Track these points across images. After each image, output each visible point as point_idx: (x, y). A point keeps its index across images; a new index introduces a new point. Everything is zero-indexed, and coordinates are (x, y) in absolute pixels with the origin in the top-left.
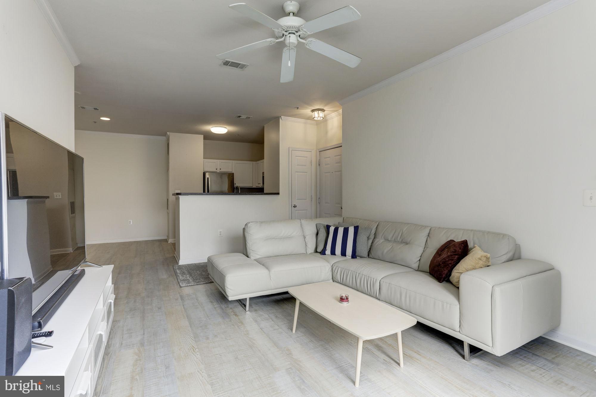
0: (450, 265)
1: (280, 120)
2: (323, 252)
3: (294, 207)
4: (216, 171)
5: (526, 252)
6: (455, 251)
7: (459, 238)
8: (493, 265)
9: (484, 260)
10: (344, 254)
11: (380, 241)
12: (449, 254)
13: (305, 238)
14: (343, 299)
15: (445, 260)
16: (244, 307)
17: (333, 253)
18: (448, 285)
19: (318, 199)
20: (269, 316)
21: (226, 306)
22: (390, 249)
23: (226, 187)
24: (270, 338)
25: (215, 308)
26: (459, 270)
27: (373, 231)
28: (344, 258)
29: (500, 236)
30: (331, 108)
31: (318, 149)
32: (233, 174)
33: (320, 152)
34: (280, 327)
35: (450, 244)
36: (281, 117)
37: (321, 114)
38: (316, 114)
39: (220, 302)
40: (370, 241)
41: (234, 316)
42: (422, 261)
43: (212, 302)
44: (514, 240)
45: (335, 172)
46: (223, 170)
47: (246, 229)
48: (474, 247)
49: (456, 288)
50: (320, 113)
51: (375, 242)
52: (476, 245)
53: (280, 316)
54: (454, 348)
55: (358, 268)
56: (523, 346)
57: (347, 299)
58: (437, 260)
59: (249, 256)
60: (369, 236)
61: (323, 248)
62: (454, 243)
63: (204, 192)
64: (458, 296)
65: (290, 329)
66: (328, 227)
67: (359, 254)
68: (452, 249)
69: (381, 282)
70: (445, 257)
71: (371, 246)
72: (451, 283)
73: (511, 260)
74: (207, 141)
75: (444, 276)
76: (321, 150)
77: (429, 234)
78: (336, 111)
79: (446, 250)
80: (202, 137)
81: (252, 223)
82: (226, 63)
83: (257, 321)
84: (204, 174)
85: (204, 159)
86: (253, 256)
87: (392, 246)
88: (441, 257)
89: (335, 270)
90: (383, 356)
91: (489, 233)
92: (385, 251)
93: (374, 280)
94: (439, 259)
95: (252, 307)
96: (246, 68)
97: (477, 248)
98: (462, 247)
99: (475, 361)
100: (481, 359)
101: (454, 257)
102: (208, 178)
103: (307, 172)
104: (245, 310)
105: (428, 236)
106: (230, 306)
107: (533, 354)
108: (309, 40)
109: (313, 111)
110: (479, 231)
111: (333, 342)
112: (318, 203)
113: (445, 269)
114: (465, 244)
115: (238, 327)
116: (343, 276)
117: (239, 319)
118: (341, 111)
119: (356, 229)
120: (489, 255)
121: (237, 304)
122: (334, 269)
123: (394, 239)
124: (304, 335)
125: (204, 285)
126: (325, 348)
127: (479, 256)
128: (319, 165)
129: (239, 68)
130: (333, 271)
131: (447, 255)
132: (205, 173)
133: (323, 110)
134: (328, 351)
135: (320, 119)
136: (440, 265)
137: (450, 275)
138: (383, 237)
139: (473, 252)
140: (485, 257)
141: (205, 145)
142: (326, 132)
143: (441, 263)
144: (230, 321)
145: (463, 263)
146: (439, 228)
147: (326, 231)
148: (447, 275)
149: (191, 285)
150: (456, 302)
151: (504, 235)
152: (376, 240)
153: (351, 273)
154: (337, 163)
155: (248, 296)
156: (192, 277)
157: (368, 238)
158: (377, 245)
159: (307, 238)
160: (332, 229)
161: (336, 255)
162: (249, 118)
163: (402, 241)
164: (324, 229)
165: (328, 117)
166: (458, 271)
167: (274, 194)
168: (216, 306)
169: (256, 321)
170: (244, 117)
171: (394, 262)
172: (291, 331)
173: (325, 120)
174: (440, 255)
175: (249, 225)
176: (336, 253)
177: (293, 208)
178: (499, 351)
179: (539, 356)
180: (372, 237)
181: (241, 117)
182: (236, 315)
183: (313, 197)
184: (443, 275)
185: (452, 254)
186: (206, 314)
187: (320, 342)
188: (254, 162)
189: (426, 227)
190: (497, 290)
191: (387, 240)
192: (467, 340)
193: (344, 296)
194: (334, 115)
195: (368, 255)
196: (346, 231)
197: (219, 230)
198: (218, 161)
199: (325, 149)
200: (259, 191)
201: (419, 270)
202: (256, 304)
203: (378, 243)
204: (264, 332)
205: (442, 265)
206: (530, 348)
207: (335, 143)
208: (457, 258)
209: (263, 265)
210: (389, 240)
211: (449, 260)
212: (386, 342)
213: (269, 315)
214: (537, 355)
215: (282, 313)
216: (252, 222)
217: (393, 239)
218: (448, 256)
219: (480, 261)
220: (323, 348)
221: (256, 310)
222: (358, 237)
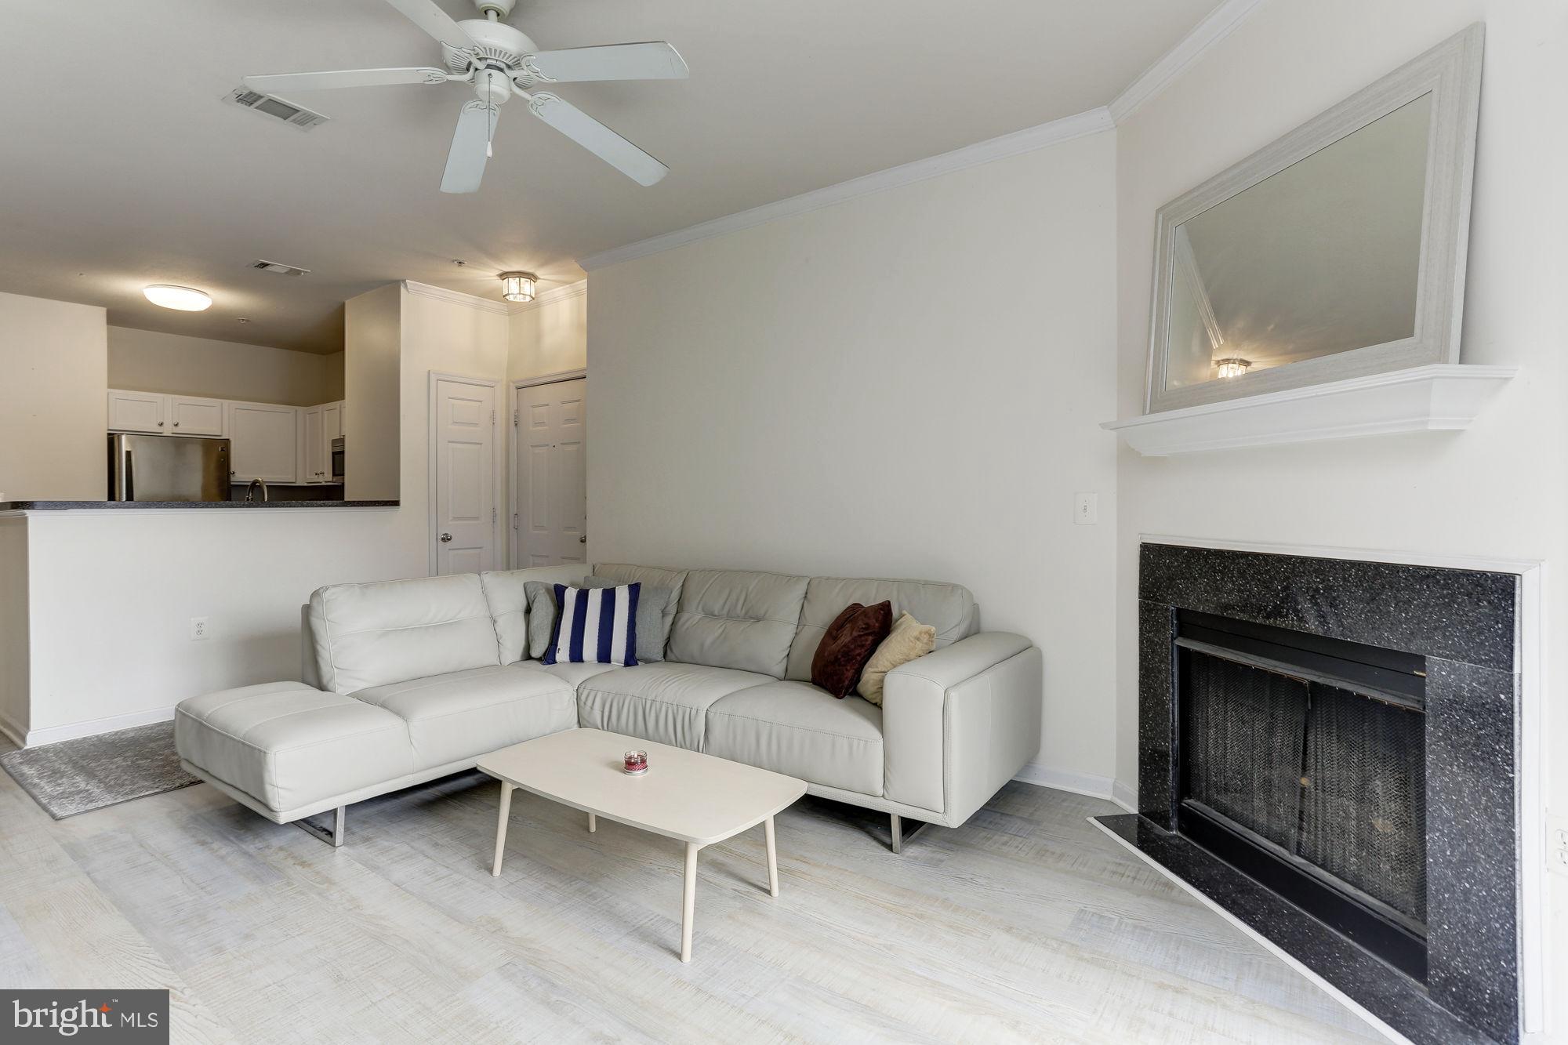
0: (858, 657)
1: (403, 290)
2: (549, 657)
3: (443, 539)
4: (158, 429)
5: (988, 621)
6: (868, 626)
7: (870, 599)
8: (939, 648)
9: (925, 641)
10: (604, 656)
11: (692, 617)
12: (855, 634)
13: (494, 622)
14: (634, 764)
15: (848, 647)
16: (327, 838)
17: (576, 656)
18: (857, 702)
19: (512, 515)
20: (412, 847)
21: (260, 845)
22: (721, 634)
23: (194, 481)
24: (430, 904)
25: (222, 858)
26: (877, 667)
27: (675, 595)
28: (604, 668)
29: (947, 588)
30: (553, 274)
31: (514, 382)
32: (226, 443)
33: (518, 388)
34: (452, 869)
35: (853, 613)
36: (404, 281)
37: (528, 287)
38: (513, 284)
39: (236, 837)
40: (669, 620)
41: (299, 868)
42: (793, 655)
43: (203, 843)
44: (971, 595)
45: (562, 444)
46: (185, 428)
47: (317, 607)
48: (902, 616)
49: (874, 707)
50: (524, 284)
51: (682, 620)
52: (904, 612)
53: (447, 841)
54: (869, 834)
55: (650, 688)
56: (987, 804)
57: (643, 761)
58: (829, 649)
59: (330, 686)
60: (665, 608)
61: (547, 646)
62: (863, 609)
63: (112, 496)
64: (879, 723)
65: (485, 869)
66: (559, 592)
67: (643, 654)
68: (861, 624)
69: (711, 715)
70: (847, 640)
71: (671, 631)
72: (860, 696)
73: (965, 637)
74: (121, 331)
75: (847, 683)
76: (520, 385)
77: (806, 593)
78: (566, 283)
79: (848, 625)
80: (100, 313)
81: (333, 590)
82: (249, 99)
83: (379, 868)
84: (112, 441)
85: (110, 386)
86: (341, 685)
87: (723, 627)
88: (839, 642)
89: (587, 698)
90: (730, 884)
91: (926, 583)
92: (708, 642)
93: (692, 712)
94: (834, 647)
95: (353, 834)
96: (317, 126)
97: (908, 616)
98: (881, 617)
99: (912, 850)
100: (922, 844)
101: (867, 640)
102: (128, 454)
103: (481, 444)
104: (333, 845)
105: (805, 597)
106: (276, 841)
107: (1003, 814)
108: (540, 95)
109: (504, 275)
110: (908, 581)
111: (607, 876)
112: (511, 526)
113: (849, 668)
114: (886, 608)
115: (319, 894)
116: (610, 712)
117: (318, 873)
118: (583, 284)
119: (635, 590)
120: (933, 629)
121: (297, 833)
122: (583, 698)
123: (729, 611)
124: (525, 876)
125: (157, 798)
126: (590, 896)
127: (916, 633)
128: (516, 425)
129: (294, 121)
130: (582, 704)
131: (851, 638)
132: (116, 436)
133: (531, 277)
134: (599, 900)
135: (522, 301)
136: (837, 659)
137: (859, 680)
138: (700, 608)
139: (903, 627)
140: (926, 633)
141: (111, 341)
142: (538, 337)
143: (840, 657)
144: (289, 884)
145: (885, 650)
146: (828, 579)
147: (553, 601)
148: (852, 680)
149: (101, 804)
150: (876, 734)
151: (955, 587)
152: (685, 616)
153: (632, 703)
154: (568, 421)
155: (340, 802)
156: (100, 781)
157: (664, 614)
158: (688, 629)
159: (500, 622)
160: (570, 596)
161: (583, 662)
162: (298, 272)
163: (746, 614)
164: (548, 597)
165: (544, 297)
166: (876, 670)
167: (383, 505)
168: (223, 852)
169: (374, 868)
170: (279, 268)
171: (730, 666)
172: (487, 873)
173: (535, 303)
174: (835, 639)
175: (326, 595)
176: (585, 656)
177: (440, 542)
178: (955, 818)
179: (1011, 815)
180: (672, 609)
181: (269, 268)
182: (303, 864)
183: (498, 512)
184: (844, 682)
185: (862, 633)
186: (192, 881)
187: (573, 883)
188: (300, 409)
189: (800, 578)
190: (954, 695)
191: (710, 614)
192: (897, 810)
193: (636, 756)
194: (560, 291)
195: (665, 655)
196: (609, 598)
197: (192, 619)
198: (169, 397)
199: (537, 382)
200: (329, 494)
201: (788, 677)
202: (364, 822)
203: (689, 623)
204: (407, 891)
205: (843, 659)
206: (996, 805)
207: (562, 367)
208: (873, 640)
209: (383, 706)
210: (716, 613)
211: (855, 647)
212: (730, 851)
213: (413, 844)
214: (1008, 815)
215: (448, 832)
216: (334, 586)
217: (725, 611)
218: (854, 639)
219: (918, 642)
220: (585, 896)
221: (366, 840)
222: (639, 613)
